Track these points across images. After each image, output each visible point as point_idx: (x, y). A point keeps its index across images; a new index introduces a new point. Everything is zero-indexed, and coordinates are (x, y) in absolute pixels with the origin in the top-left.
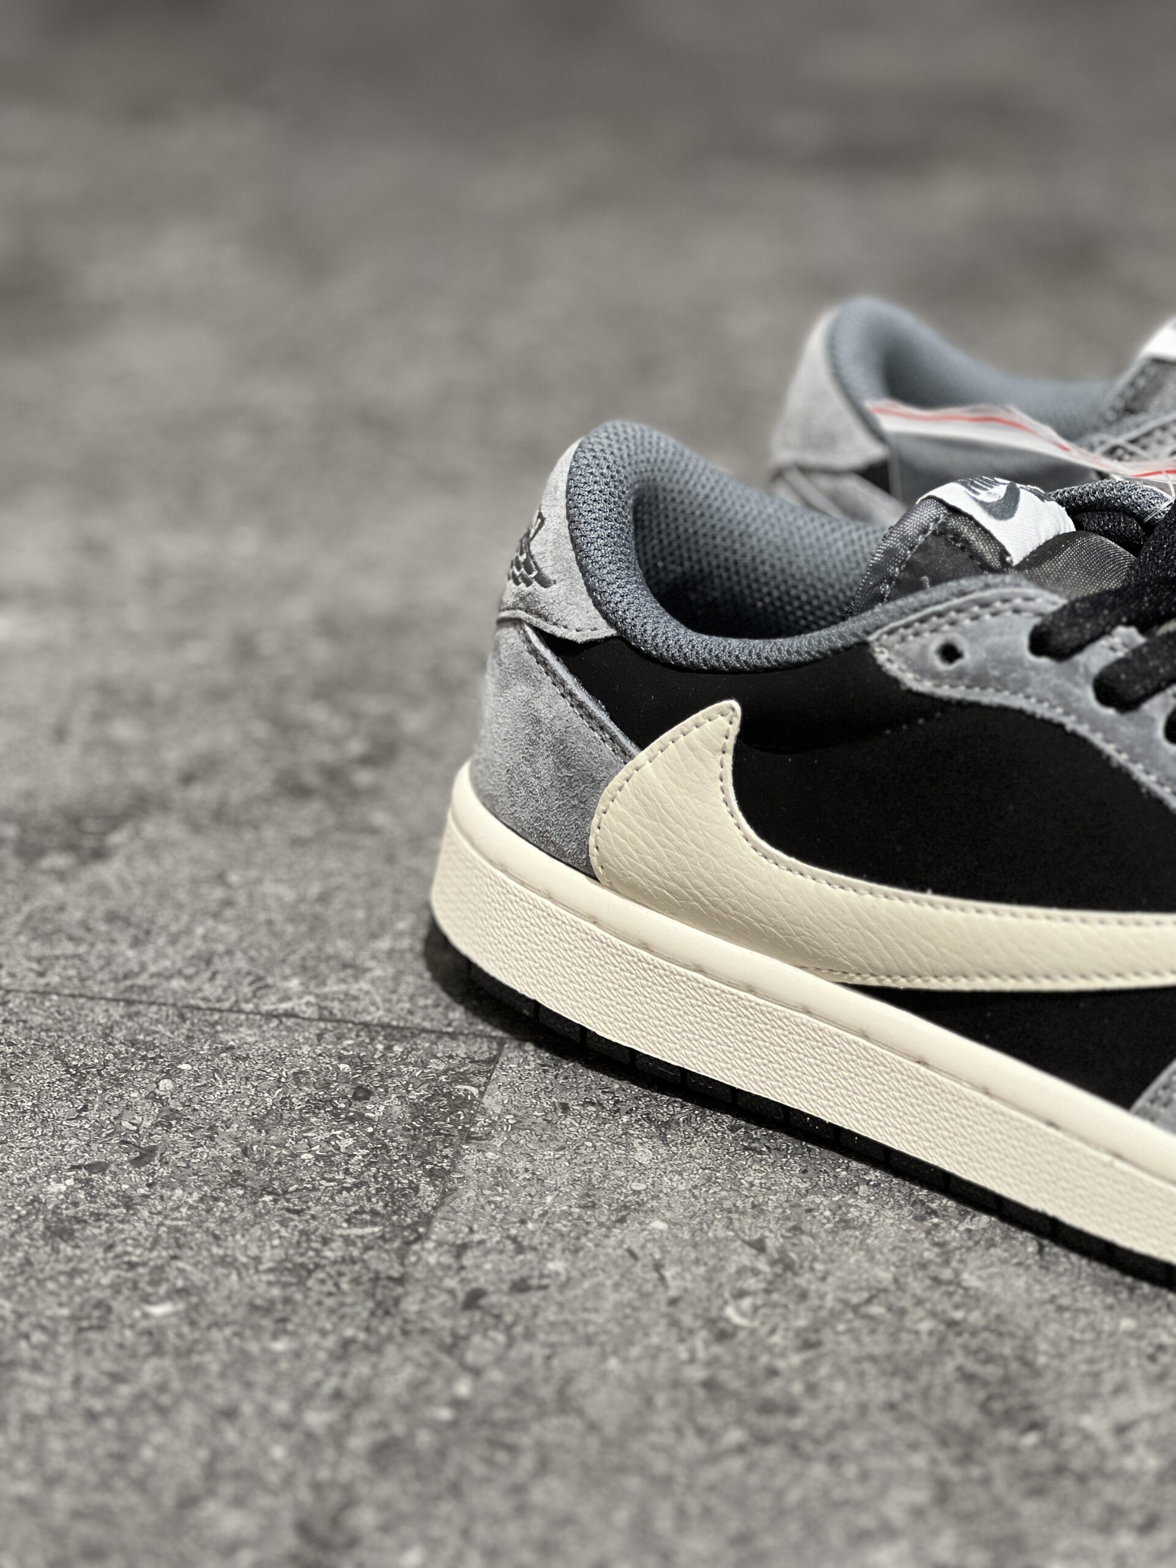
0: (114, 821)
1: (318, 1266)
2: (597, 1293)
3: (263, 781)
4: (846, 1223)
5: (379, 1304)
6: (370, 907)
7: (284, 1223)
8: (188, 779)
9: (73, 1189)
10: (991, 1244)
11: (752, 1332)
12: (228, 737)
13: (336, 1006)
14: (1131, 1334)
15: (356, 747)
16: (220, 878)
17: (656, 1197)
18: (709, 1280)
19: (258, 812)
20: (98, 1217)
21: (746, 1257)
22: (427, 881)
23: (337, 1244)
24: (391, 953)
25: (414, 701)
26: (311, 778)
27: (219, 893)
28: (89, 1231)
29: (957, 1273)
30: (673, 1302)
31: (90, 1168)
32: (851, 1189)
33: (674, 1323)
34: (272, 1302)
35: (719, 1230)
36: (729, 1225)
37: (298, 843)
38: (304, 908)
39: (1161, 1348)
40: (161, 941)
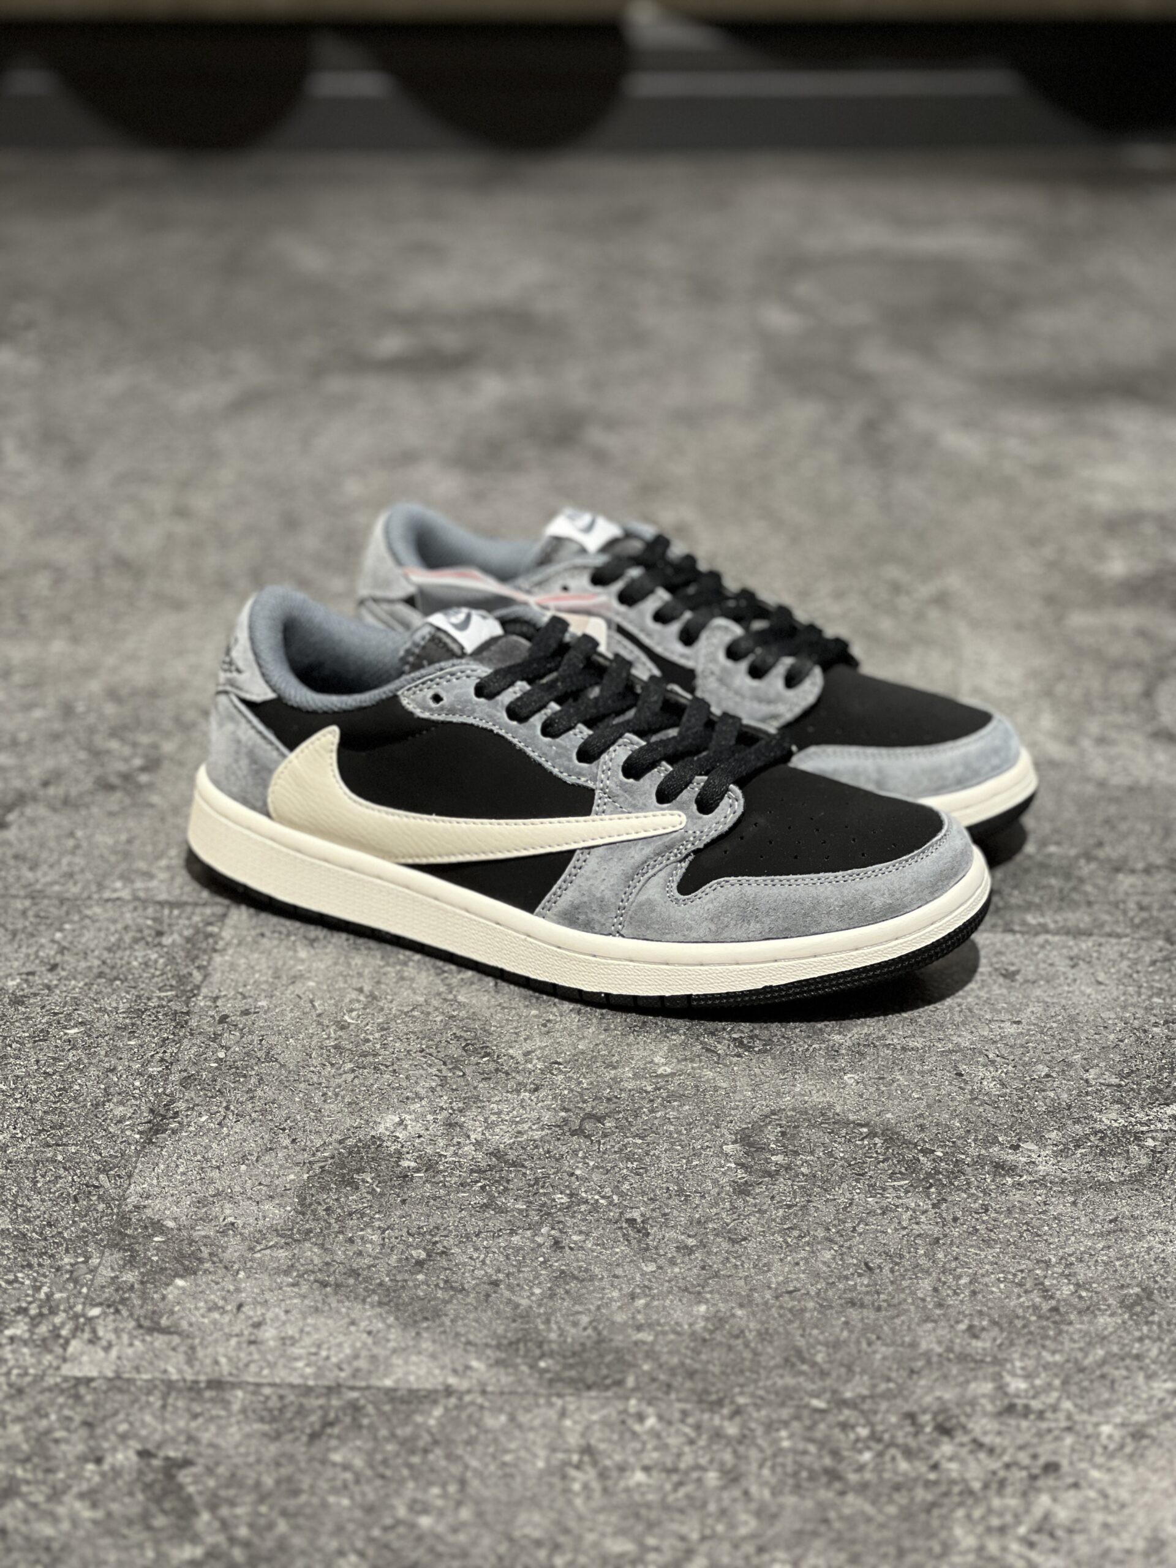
0: (9, 809)
1: (146, 1010)
2: (282, 1013)
3: (88, 784)
4: (403, 978)
5: (178, 1024)
6: (154, 844)
7: (128, 992)
8: (46, 784)
9: (18, 985)
10: (472, 983)
11: (357, 1025)
12: (65, 760)
13: (142, 894)
14: (536, 1016)
15: (138, 762)
16: (71, 834)
17: (310, 972)
18: (336, 1005)
19: (87, 799)
20: (35, 995)
21: (354, 995)
22: (184, 830)
23: (155, 1000)
24: (168, 868)
25: (167, 735)
26: (114, 780)
27: (71, 843)
28: (32, 1001)
29: (455, 996)
30: (319, 1015)
31: (28, 974)
32: (405, 964)
33: (319, 1023)
34: (126, 1026)
35: (341, 984)
36: (346, 982)
37: (111, 814)
38: (120, 848)
39: (549, 1021)
40: (45, 867)
